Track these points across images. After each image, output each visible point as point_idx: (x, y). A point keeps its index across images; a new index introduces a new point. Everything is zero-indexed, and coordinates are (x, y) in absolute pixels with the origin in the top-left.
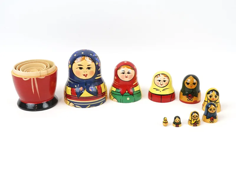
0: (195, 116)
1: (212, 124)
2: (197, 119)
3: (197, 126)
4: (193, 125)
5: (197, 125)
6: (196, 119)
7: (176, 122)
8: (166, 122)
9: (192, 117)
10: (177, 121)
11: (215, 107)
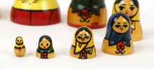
0: (83, 37)
1: (119, 57)
2: (87, 43)
3: (86, 58)
4: (78, 55)
5: (88, 55)
6: (84, 43)
7: (42, 47)
8: (21, 46)
9: (78, 39)
10: (45, 44)
11: (127, 22)
